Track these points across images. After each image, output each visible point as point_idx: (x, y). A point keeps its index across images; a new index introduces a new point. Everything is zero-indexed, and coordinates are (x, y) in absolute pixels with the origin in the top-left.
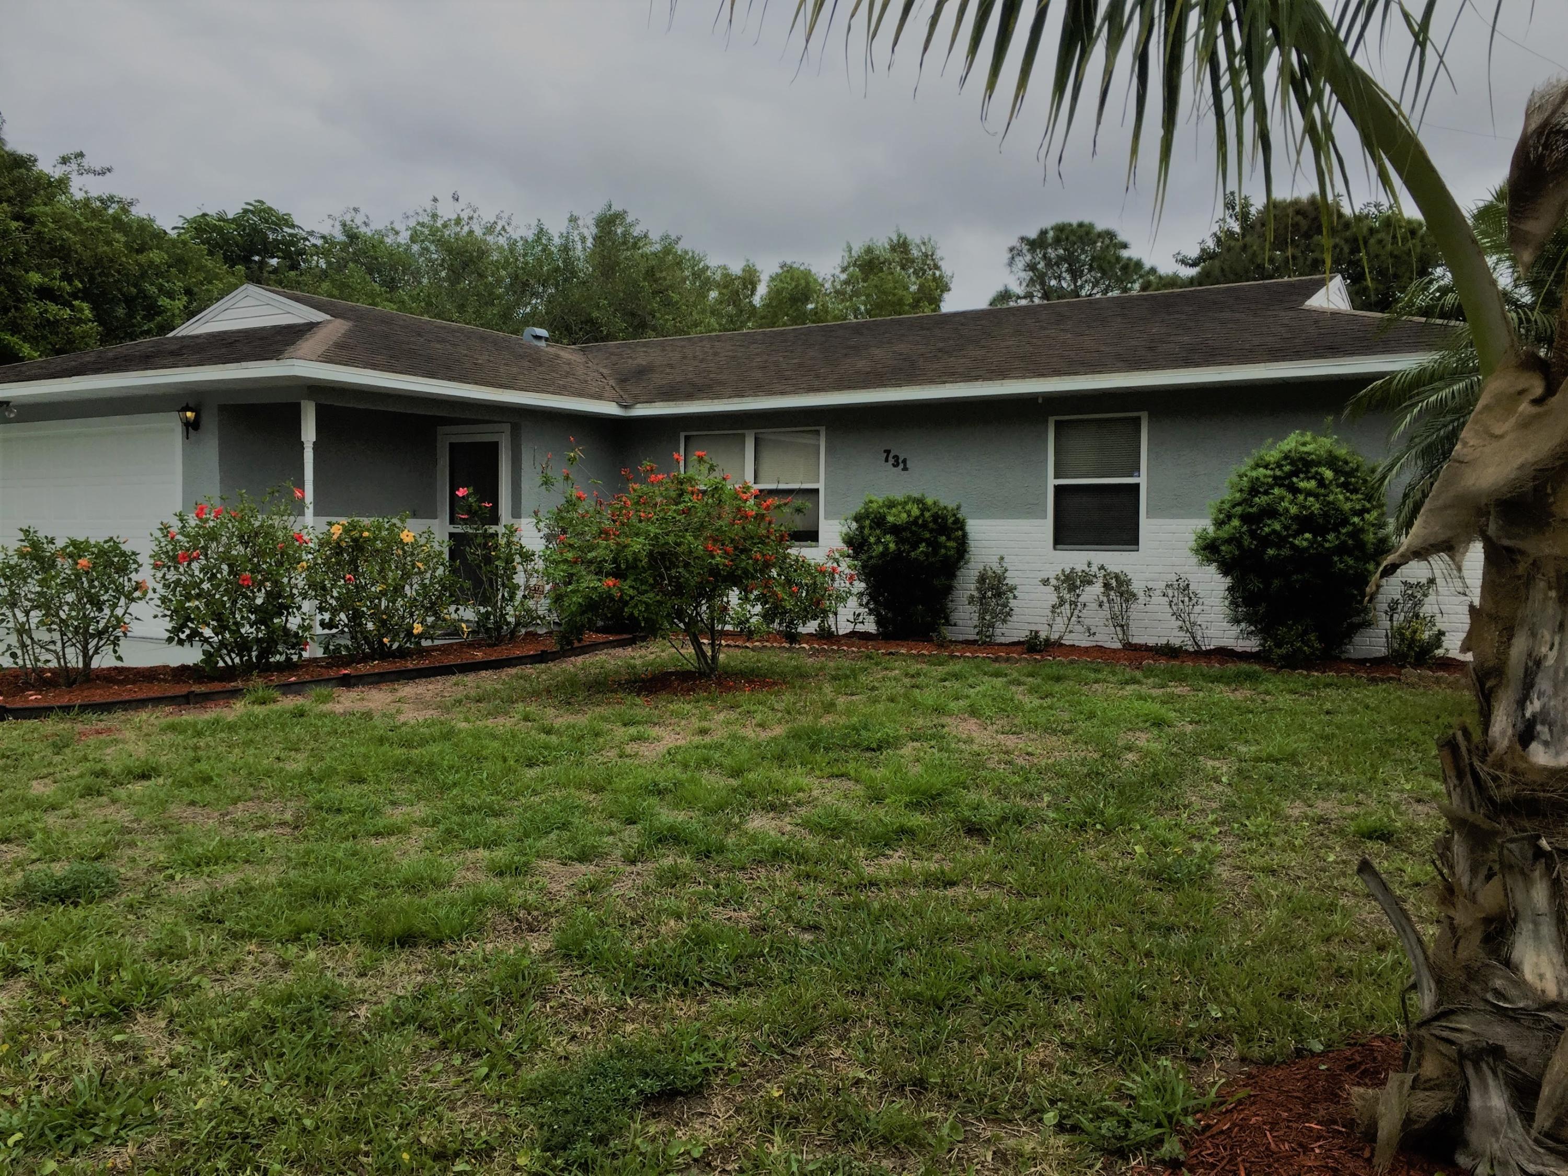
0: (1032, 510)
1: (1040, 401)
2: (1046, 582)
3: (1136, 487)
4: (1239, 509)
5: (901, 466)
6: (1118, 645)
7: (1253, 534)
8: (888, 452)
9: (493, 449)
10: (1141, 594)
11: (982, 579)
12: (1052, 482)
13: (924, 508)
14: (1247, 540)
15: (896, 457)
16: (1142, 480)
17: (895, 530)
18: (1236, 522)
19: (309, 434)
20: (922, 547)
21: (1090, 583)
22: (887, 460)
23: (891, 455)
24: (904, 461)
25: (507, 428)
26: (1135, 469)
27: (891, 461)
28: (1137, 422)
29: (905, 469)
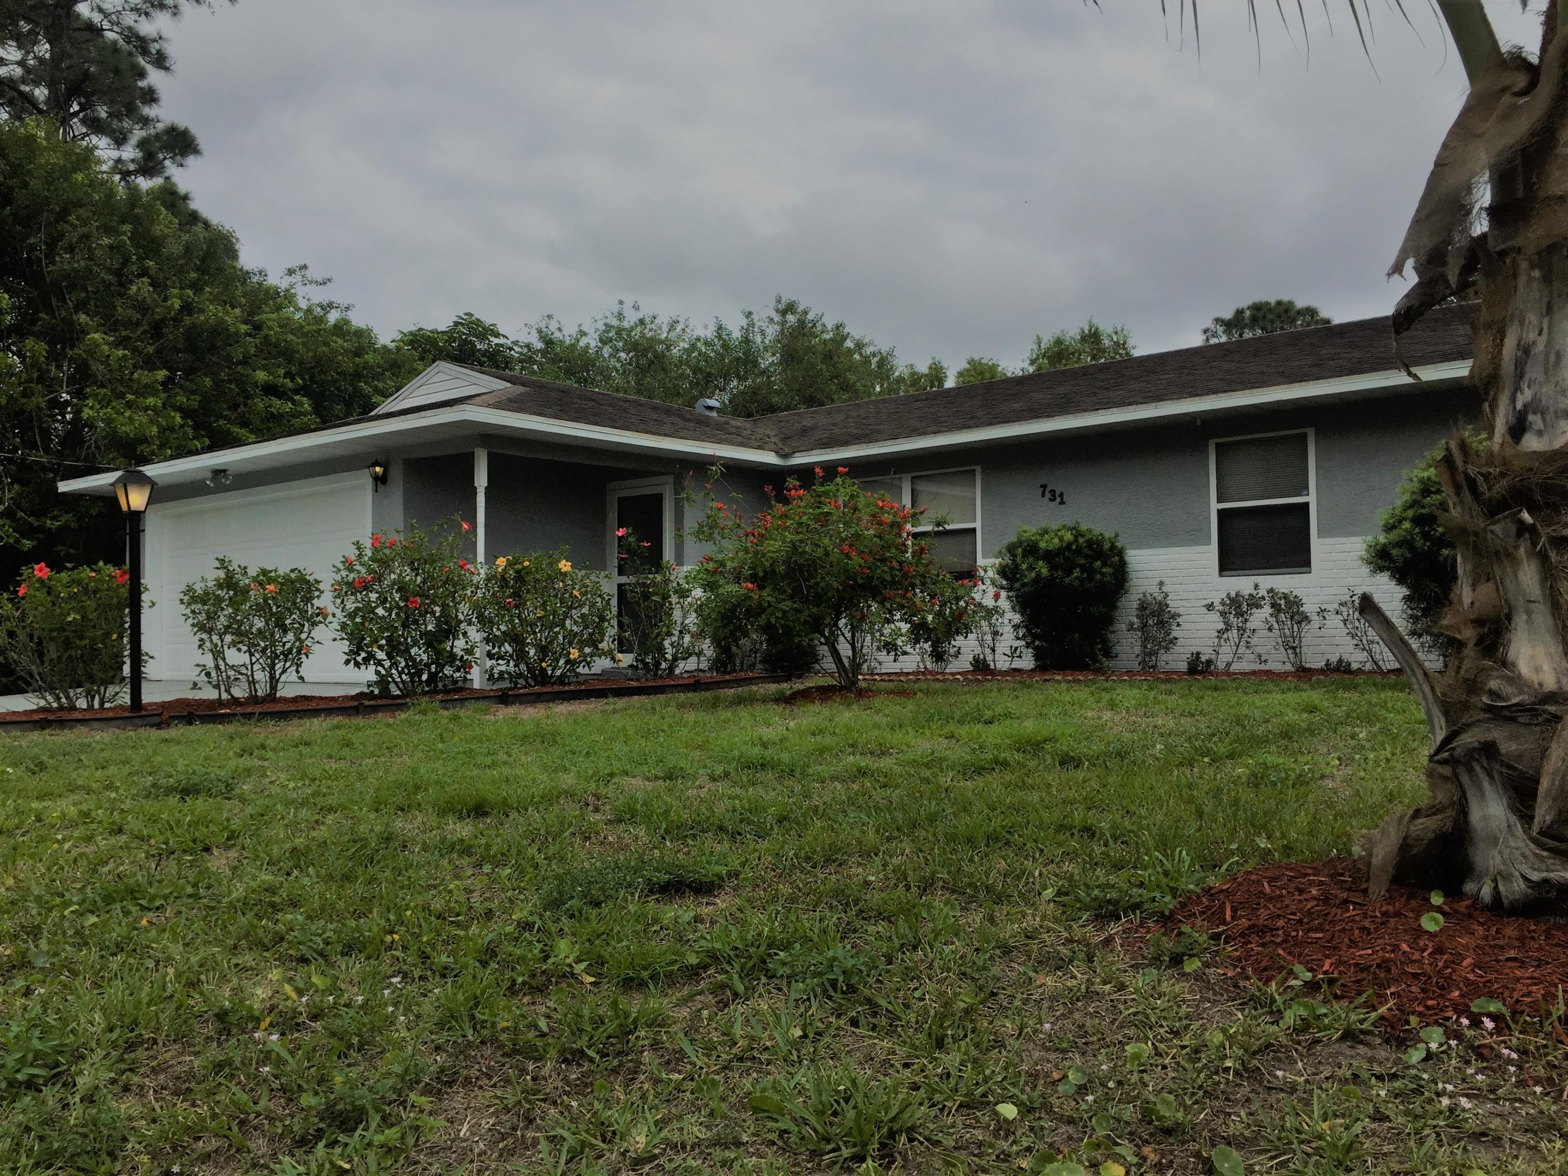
0: (1196, 537)
1: (1199, 422)
2: (1210, 607)
3: (1306, 506)
4: (1410, 513)
5: (1058, 500)
6: (1289, 667)
7: (1426, 536)
8: (1044, 487)
9: (659, 498)
10: (1314, 617)
11: (1143, 607)
12: (1215, 506)
13: (1078, 534)
14: (1419, 542)
15: (1053, 492)
16: (1311, 498)
17: (1048, 556)
18: (1407, 525)
19: (481, 480)
20: (1076, 573)
21: (1258, 606)
22: (1043, 495)
23: (1048, 490)
24: (1061, 495)
25: (670, 479)
26: (1302, 488)
27: (1048, 495)
28: (1303, 439)
29: (1062, 503)
